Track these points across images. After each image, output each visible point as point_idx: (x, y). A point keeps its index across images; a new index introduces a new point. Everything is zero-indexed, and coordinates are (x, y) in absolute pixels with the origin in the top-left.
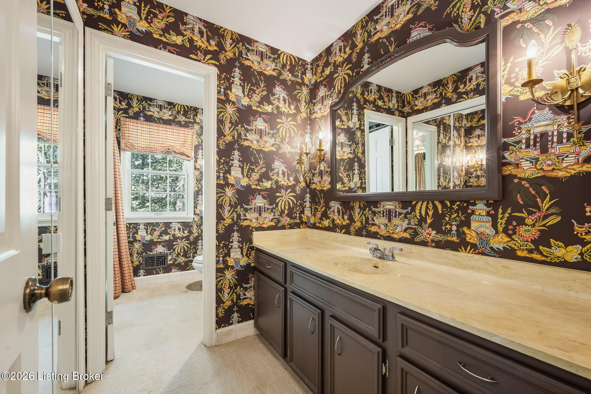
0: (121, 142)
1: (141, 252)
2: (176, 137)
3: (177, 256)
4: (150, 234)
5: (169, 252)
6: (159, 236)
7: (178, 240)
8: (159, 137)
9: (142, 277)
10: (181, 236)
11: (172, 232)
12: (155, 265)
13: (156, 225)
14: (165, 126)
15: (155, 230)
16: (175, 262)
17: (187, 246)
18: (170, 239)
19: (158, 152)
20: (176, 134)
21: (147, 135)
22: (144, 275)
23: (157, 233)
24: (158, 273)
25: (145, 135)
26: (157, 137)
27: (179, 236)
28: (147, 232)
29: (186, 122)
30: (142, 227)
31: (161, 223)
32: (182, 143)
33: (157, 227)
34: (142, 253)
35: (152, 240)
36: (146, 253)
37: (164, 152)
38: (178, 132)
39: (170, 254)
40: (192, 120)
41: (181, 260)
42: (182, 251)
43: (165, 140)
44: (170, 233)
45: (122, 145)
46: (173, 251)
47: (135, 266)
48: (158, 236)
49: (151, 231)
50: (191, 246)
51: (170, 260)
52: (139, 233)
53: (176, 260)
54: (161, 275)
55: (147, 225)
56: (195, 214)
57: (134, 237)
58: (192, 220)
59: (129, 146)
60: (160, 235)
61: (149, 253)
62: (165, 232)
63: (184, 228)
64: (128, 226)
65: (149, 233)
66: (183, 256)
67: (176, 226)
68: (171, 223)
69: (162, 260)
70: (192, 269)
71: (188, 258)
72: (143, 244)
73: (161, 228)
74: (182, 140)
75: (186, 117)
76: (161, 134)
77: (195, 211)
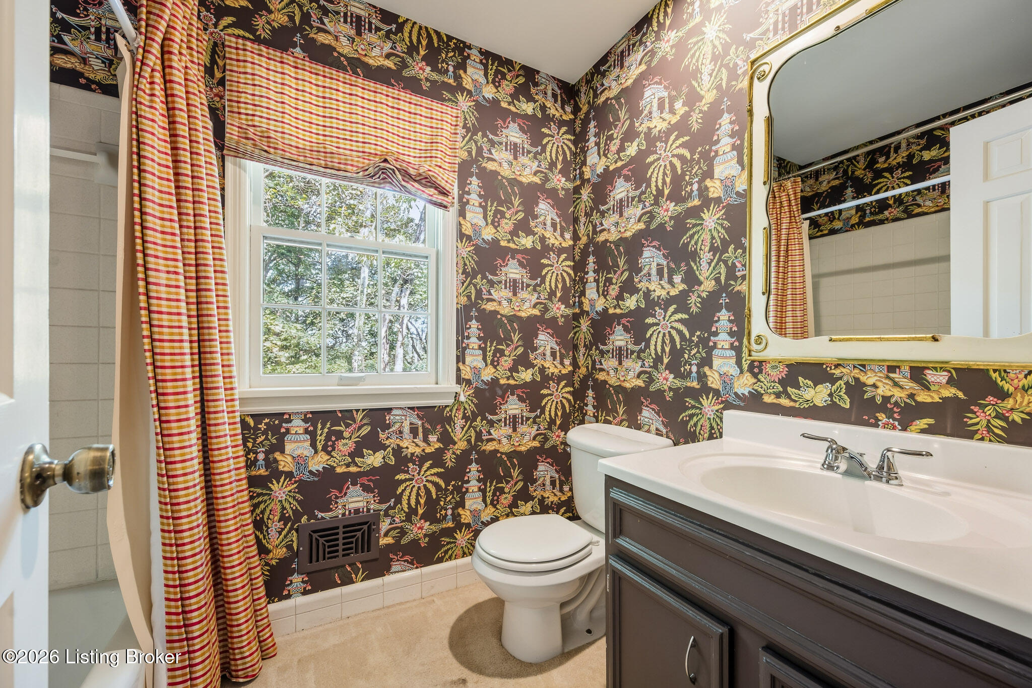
0: (227, 121)
1: (295, 512)
2: (407, 126)
3: (408, 519)
4: (324, 449)
5: (384, 506)
6: (352, 455)
7: (410, 465)
8: (354, 118)
9: (299, 600)
10: (418, 451)
11: (393, 442)
12: (341, 553)
13: (343, 419)
14: (372, 85)
15: (340, 435)
16: (401, 538)
17: (436, 484)
18: (385, 465)
19: (349, 167)
20: (406, 116)
21: (314, 109)
22: (305, 593)
23: (345, 446)
24: (347, 581)
25: (307, 107)
26: (347, 117)
27: (412, 454)
28: (313, 445)
29: (433, 82)
30: (298, 425)
31: (357, 411)
32: (423, 146)
33: (348, 426)
34: (297, 515)
35: (329, 471)
36: (312, 516)
37: (371, 171)
38: (413, 109)
39: (386, 515)
40: (451, 81)
41: (420, 529)
42: (422, 501)
43: (373, 131)
44: (387, 442)
45: (232, 133)
46: (396, 504)
47: (274, 562)
48: (350, 455)
49: (328, 438)
50: (447, 484)
51: (386, 535)
52: (289, 447)
53: (403, 532)
54: (360, 586)
55: (314, 418)
56: (459, 380)
57: (271, 464)
58: (450, 401)
59: (256, 138)
60: (357, 453)
61: (320, 515)
62: (372, 443)
63: (427, 426)
64: (252, 424)
65: (320, 447)
66: (424, 517)
67: (403, 421)
68: (389, 410)
69: (363, 534)
70: (450, 558)
71: (439, 521)
72: (303, 486)
73: (360, 428)
74: (425, 138)
75: (435, 69)
76: (360, 111)
77: (458, 370)
